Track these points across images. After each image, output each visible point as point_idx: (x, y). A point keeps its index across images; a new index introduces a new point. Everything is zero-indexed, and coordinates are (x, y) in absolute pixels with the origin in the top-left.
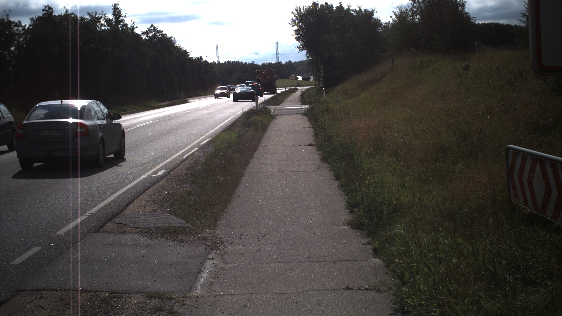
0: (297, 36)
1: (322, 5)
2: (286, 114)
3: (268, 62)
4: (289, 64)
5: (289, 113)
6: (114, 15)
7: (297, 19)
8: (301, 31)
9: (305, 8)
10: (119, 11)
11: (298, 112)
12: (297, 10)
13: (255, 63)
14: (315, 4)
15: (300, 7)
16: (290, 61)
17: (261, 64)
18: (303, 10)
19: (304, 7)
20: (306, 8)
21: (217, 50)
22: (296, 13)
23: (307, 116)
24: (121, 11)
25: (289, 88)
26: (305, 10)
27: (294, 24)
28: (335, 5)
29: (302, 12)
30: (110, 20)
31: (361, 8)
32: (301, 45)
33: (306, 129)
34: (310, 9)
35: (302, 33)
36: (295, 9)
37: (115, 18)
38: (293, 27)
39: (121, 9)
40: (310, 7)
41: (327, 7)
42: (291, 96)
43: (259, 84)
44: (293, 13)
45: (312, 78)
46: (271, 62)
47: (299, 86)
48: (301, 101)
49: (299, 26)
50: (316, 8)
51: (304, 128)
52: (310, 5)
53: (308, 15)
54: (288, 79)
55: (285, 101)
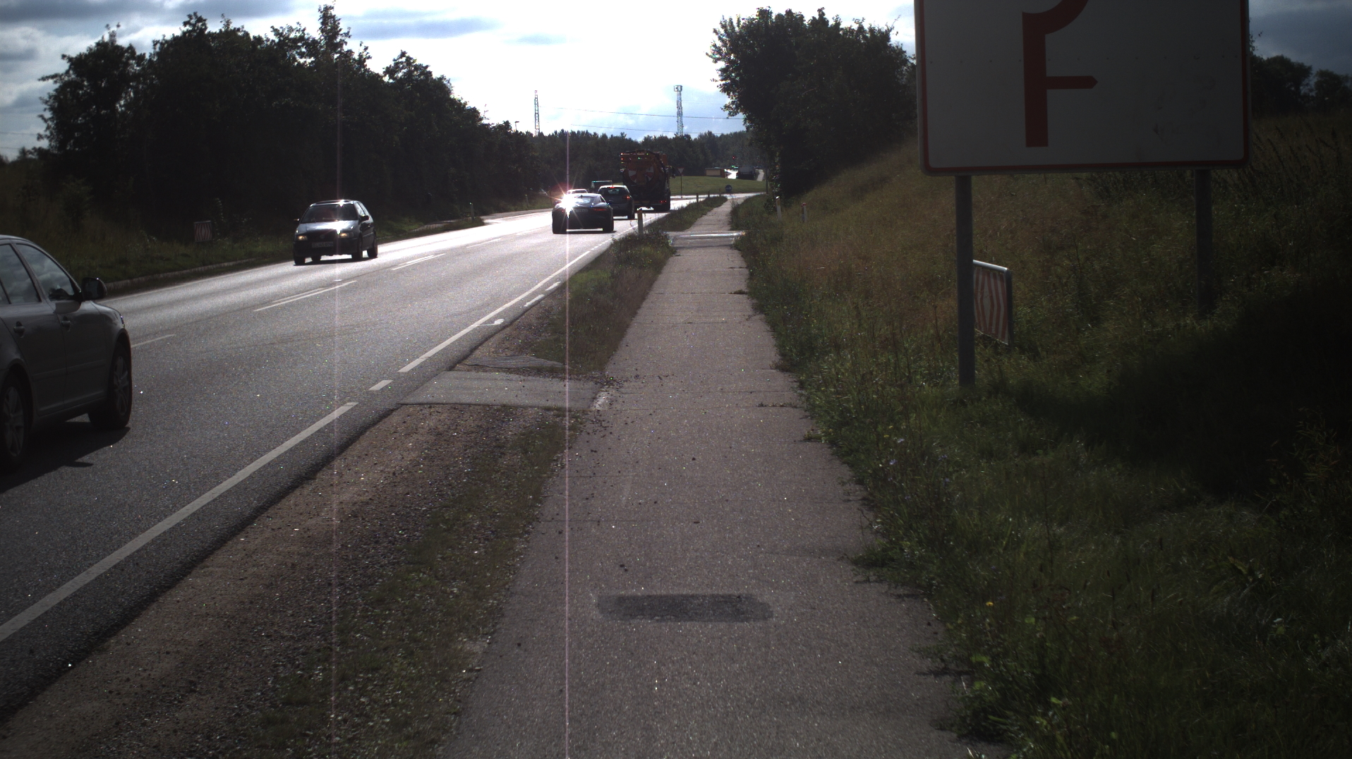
0: (724, 82)
1: (779, 16)
2: (698, 247)
3: (658, 135)
4: (709, 139)
5: (705, 245)
7: (725, 45)
8: (733, 72)
9: (742, 22)
10: (335, 22)
11: (722, 243)
12: (724, 26)
13: (627, 137)
14: (764, 14)
15: (731, 19)
16: (710, 133)
17: (640, 139)
18: (738, 26)
19: (741, 19)
20: (744, 21)
21: (537, 104)
22: (722, 31)
23: (739, 250)
24: (340, 21)
25: (706, 196)
26: (743, 27)
27: (717, 56)
28: (809, 15)
29: (737, 29)
31: (863, 24)
32: (733, 103)
33: (735, 269)
34: (753, 23)
35: (736, 77)
36: (721, 23)
37: (325, 38)
38: (716, 62)
39: (339, 18)
40: (754, 19)
41: (791, 20)
42: (709, 214)
43: (625, 187)
44: (715, 31)
45: (761, 175)
46: (664, 135)
47: (730, 191)
48: (730, 223)
49: (729, 61)
50: (767, 23)
51: (732, 268)
52: (754, 14)
53: (749, 37)
54: (704, 174)
55: (697, 223)
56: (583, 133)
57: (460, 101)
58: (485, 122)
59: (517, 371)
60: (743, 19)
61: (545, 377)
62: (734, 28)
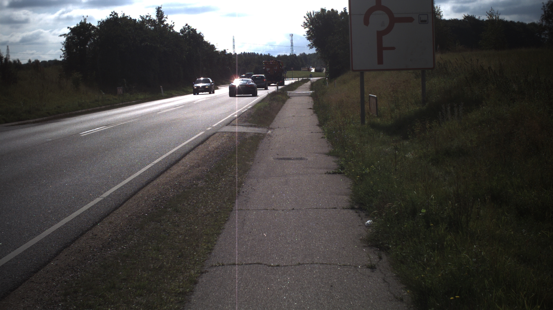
0: (308, 36)
1: (329, 11)
2: (298, 96)
3: (283, 54)
4: (303, 56)
5: (300, 95)
6: (157, 16)
7: (308, 22)
8: (311, 32)
9: (315, 13)
10: (162, 13)
11: (306, 95)
12: (308, 15)
13: (271, 55)
14: (323, 10)
15: (310, 13)
16: (304, 53)
17: (276, 56)
18: (313, 15)
22: (307, 17)
23: (311, 96)
24: (164, 13)
25: (302, 79)
26: (315, 15)
27: (306, 26)
29: (313, 16)
30: (154, 20)
32: (311, 44)
34: (318, 14)
35: (313, 34)
37: (158, 19)
38: (305, 29)
40: (319, 12)
41: (333, 13)
42: (303, 85)
44: (305, 17)
45: (324, 70)
46: (286, 54)
47: (311, 77)
48: (310, 88)
49: (310, 28)
50: (324, 14)
51: (309, 102)
52: (319, 10)
53: (317, 19)
54: (301, 70)
55: (298, 88)
56: (253, 53)
57: (207, 42)
58: (217, 50)
59: (245, 126)
60: (315, 12)
61: (253, 127)
62: (312, 16)
